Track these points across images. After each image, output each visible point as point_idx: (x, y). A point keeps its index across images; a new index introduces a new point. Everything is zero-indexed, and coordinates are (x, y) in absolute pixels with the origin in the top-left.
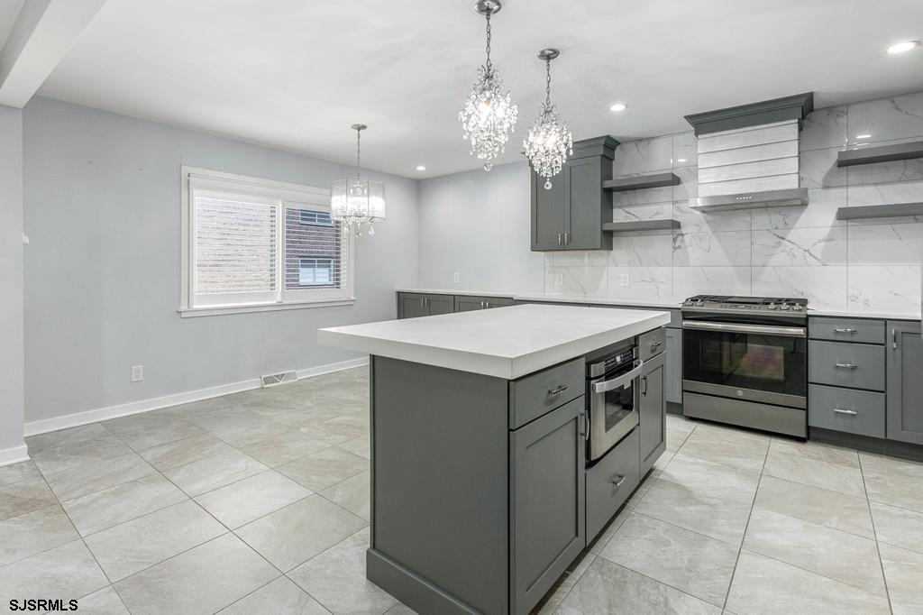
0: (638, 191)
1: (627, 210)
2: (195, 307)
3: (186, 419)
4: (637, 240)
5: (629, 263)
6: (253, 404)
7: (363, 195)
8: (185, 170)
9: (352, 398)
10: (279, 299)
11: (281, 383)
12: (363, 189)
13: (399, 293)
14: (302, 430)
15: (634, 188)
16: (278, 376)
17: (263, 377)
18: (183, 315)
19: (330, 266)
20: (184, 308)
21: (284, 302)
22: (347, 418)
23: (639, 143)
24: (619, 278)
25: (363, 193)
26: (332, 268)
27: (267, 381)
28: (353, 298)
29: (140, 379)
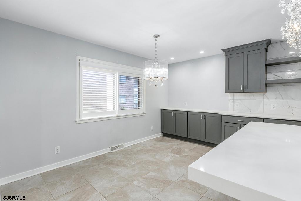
0: (281, 65)
1: (275, 74)
2: (83, 119)
3: (79, 173)
4: (280, 88)
5: (276, 99)
6: (108, 163)
7: (158, 68)
8: (78, 58)
9: (151, 159)
10: (117, 114)
11: (118, 149)
12: (158, 65)
13: (162, 110)
14: (135, 182)
15: (279, 64)
16: (116, 147)
17: (110, 147)
18: (78, 122)
19: (125, 98)
20: (78, 119)
21: (119, 115)
22: (154, 174)
23: (282, 43)
24: (270, 105)
25: (158, 67)
26: (126, 99)
27: (113, 149)
28: (145, 112)
29: (58, 152)
